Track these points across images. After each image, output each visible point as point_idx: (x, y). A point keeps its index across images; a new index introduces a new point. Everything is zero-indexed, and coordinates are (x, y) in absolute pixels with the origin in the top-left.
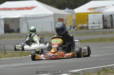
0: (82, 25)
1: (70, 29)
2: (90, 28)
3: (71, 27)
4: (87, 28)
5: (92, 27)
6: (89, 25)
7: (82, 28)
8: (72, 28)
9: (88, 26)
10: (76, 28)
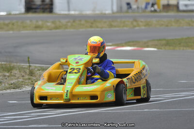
0: (168, 2)
1: (146, 7)
2: (182, 8)
3: (147, 4)
4: (177, 6)
5: (186, 5)
6: (181, 3)
7: (167, 7)
8: (150, 5)
9: (178, 3)
10: (156, 7)
